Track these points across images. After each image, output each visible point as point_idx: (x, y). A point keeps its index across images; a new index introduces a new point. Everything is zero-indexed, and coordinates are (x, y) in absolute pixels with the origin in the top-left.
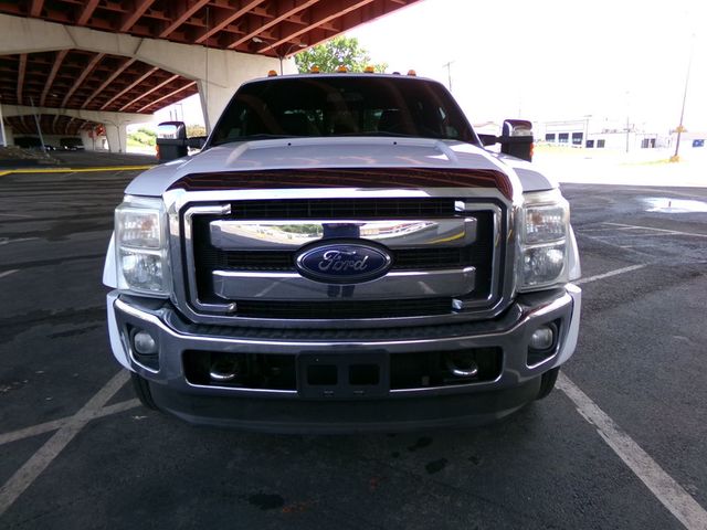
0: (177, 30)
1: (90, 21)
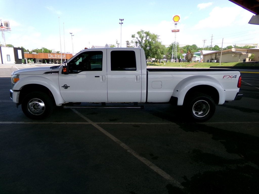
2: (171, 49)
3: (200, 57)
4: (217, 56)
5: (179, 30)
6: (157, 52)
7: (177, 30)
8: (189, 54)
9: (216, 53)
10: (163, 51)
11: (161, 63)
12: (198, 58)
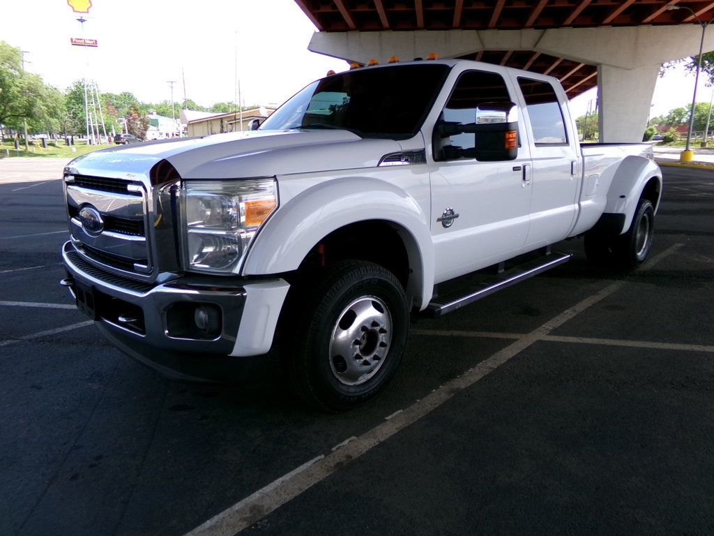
0: (582, 14)
1: (499, 22)
2: (73, 101)
3: (158, 130)
4: (225, 126)
5: (96, 41)
6: (35, 110)
7: (92, 42)
8: (134, 119)
9: (222, 120)
10: (54, 108)
11: (51, 148)
12: (154, 132)
